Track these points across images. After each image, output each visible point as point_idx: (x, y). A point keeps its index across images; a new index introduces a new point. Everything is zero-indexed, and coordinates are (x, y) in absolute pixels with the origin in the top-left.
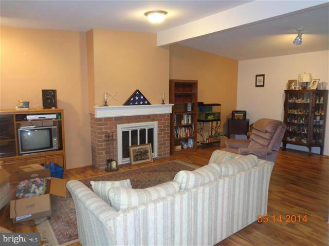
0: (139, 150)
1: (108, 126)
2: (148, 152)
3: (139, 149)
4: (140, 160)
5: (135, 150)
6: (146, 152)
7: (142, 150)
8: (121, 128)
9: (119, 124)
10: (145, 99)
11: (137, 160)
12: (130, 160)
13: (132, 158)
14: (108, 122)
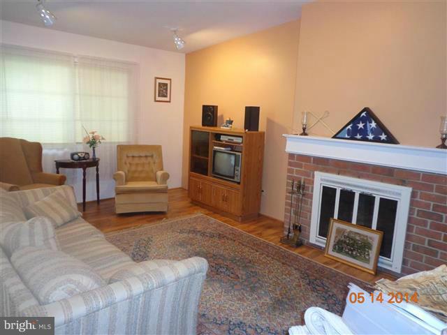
0: (352, 235)
1: (303, 169)
2: (370, 247)
3: (351, 232)
4: (347, 254)
5: (344, 231)
6: (366, 246)
7: (358, 238)
8: (321, 179)
9: (321, 171)
10: (381, 128)
11: (340, 250)
12: (327, 244)
13: (332, 243)
14: (303, 163)
